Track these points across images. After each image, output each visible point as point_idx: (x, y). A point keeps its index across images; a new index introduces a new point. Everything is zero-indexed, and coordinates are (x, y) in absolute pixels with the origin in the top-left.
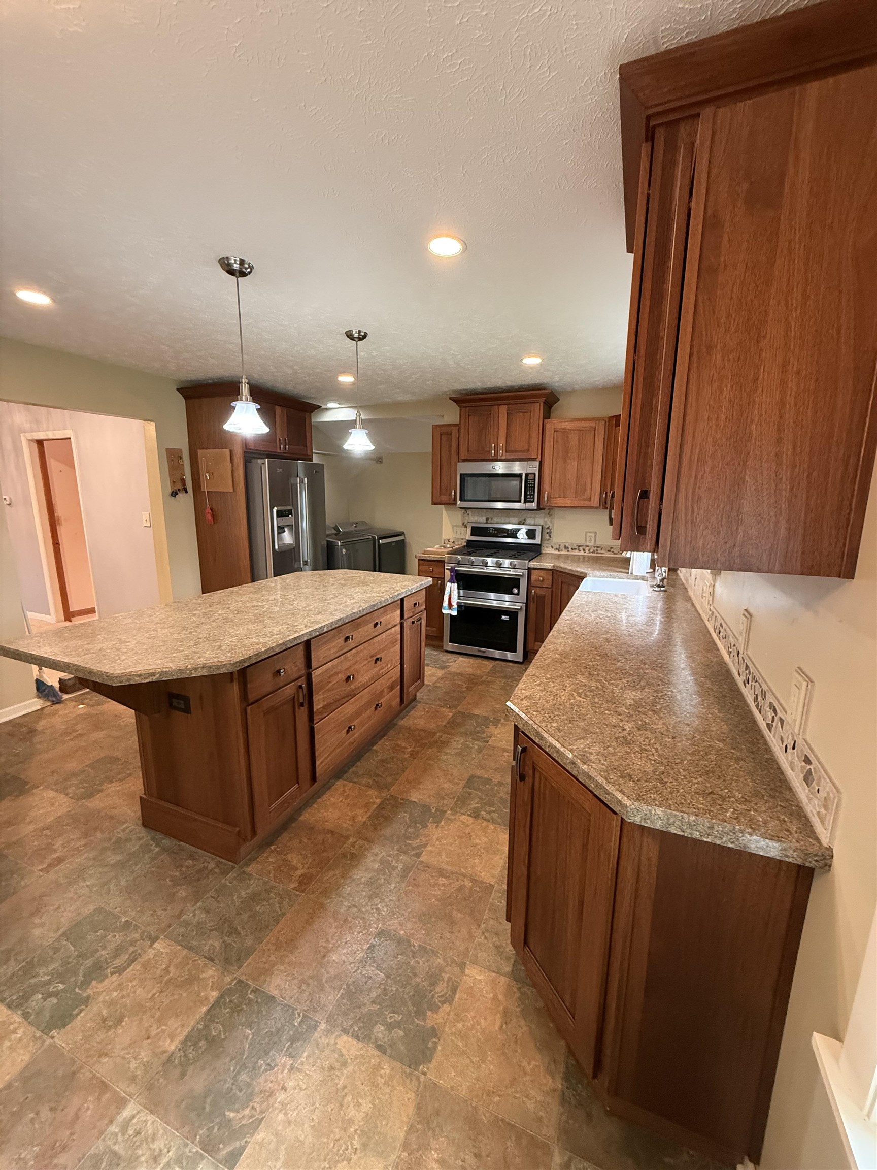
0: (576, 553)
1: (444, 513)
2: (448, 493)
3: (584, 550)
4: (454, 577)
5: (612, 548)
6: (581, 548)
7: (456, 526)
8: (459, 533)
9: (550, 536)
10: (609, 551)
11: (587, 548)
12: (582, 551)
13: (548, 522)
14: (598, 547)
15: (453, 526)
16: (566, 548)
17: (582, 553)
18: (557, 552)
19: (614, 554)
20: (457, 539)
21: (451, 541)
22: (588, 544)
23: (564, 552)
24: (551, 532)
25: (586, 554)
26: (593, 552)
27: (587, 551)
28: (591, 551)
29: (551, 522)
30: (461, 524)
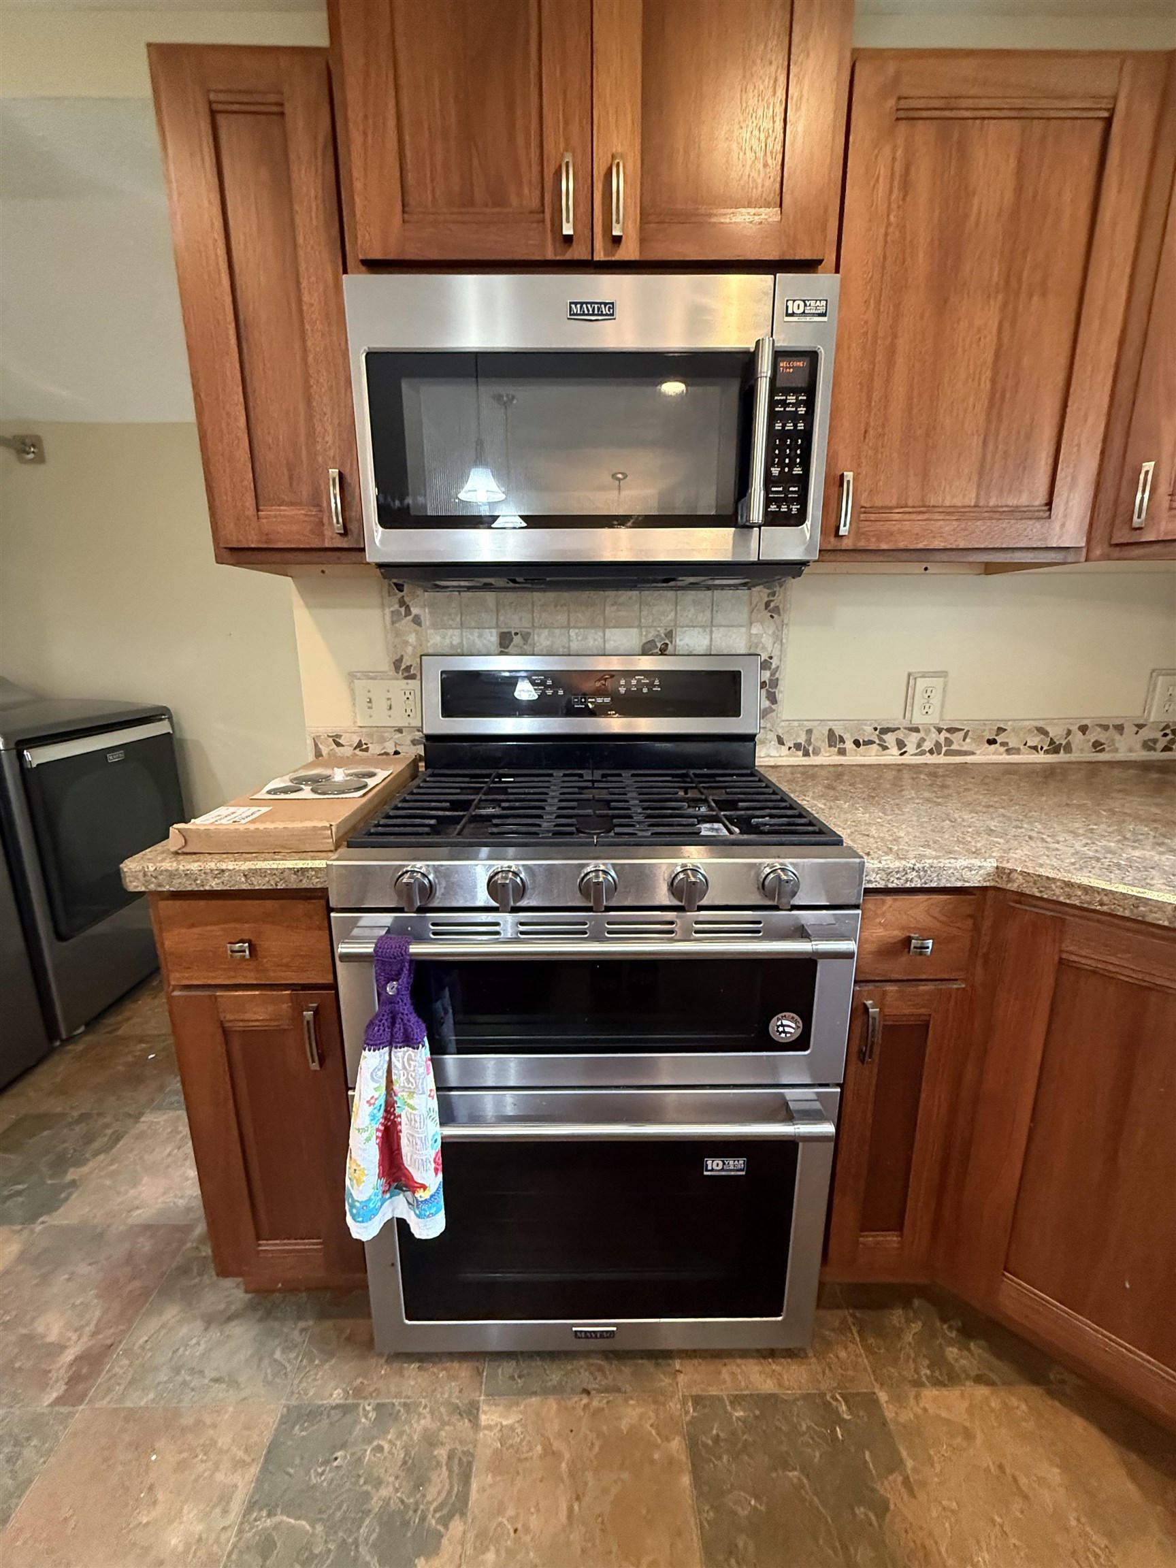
0: (871, 756)
1: (303, 618)
2: (305, 492)
3: (901, 744)
4: (406, 1007)
5: (1001, 730)
6: (890, 739)
7: (370, 676)
8: (380, 704)
9: (772, 698)
10: (991, 742)
11: (915, 737)
12: (894, 750)
13: (767, 641)
14: (949, 730)
15: (352, 676)
16: (834, 739)
17: (892, 756)
18: (799, 759)
19: (1008, 751)
20: (379, 733)
21: (349, 740)
22: (918, 719)
23: (827, 757)
24: (774, 683)
25: (907, 759)
26: (937, 748)
27: (911, 748)
28: (927, 745)
29: (778, 639)
30: (386, 666)
